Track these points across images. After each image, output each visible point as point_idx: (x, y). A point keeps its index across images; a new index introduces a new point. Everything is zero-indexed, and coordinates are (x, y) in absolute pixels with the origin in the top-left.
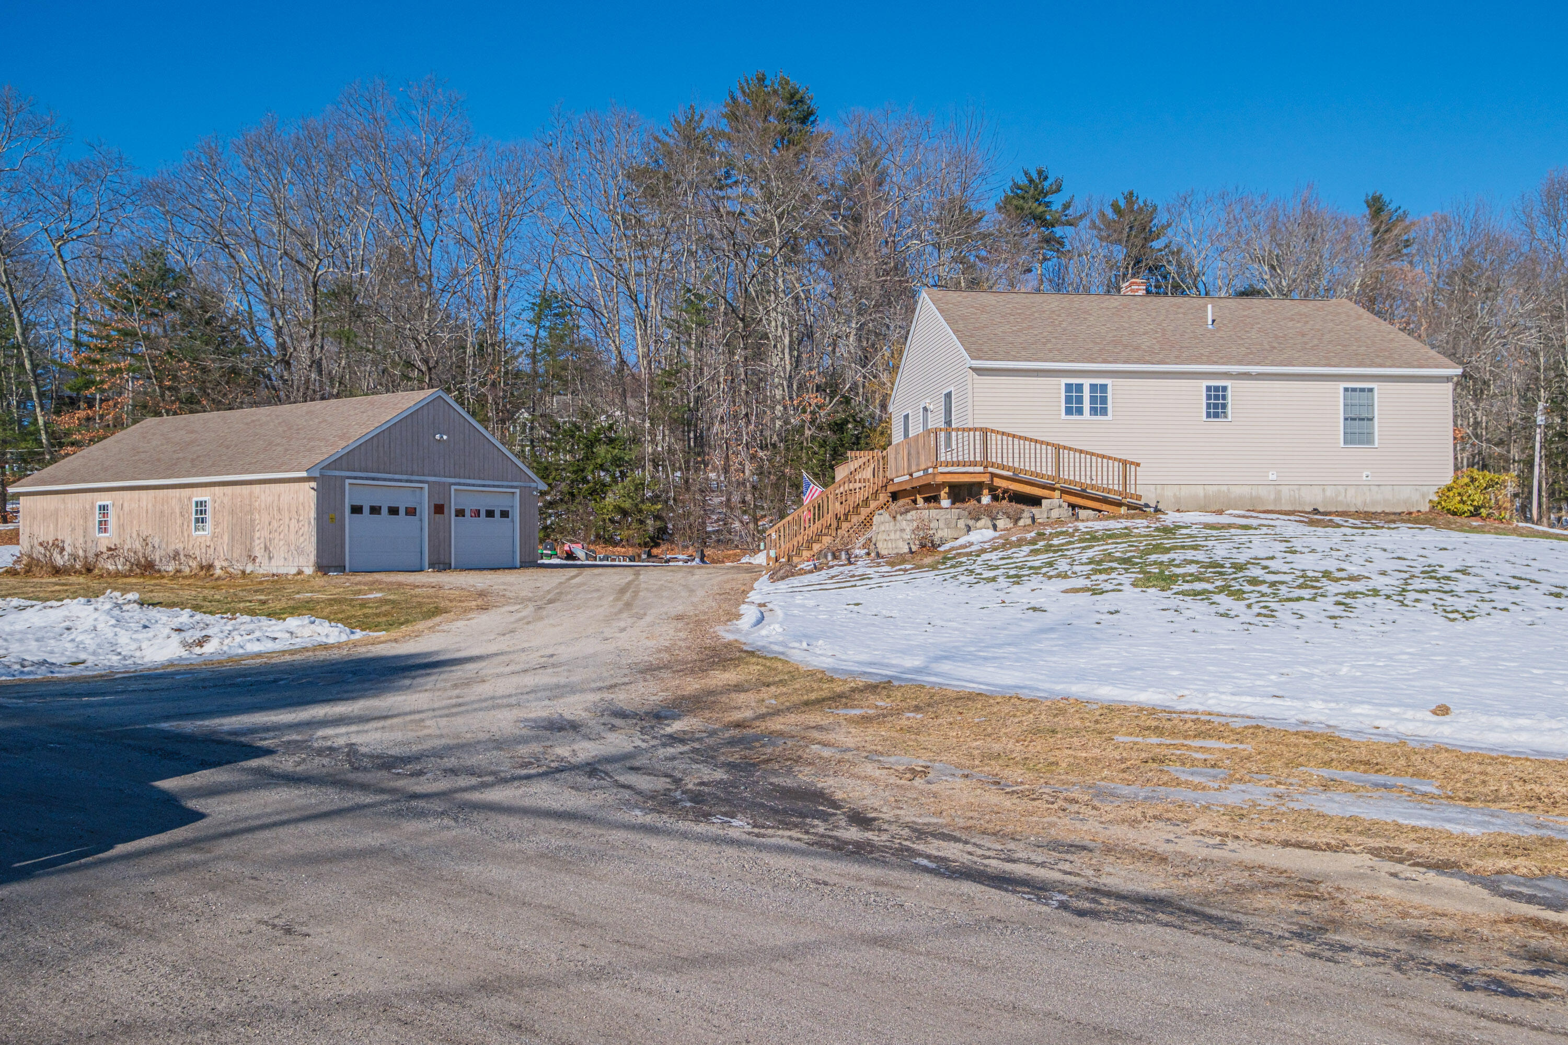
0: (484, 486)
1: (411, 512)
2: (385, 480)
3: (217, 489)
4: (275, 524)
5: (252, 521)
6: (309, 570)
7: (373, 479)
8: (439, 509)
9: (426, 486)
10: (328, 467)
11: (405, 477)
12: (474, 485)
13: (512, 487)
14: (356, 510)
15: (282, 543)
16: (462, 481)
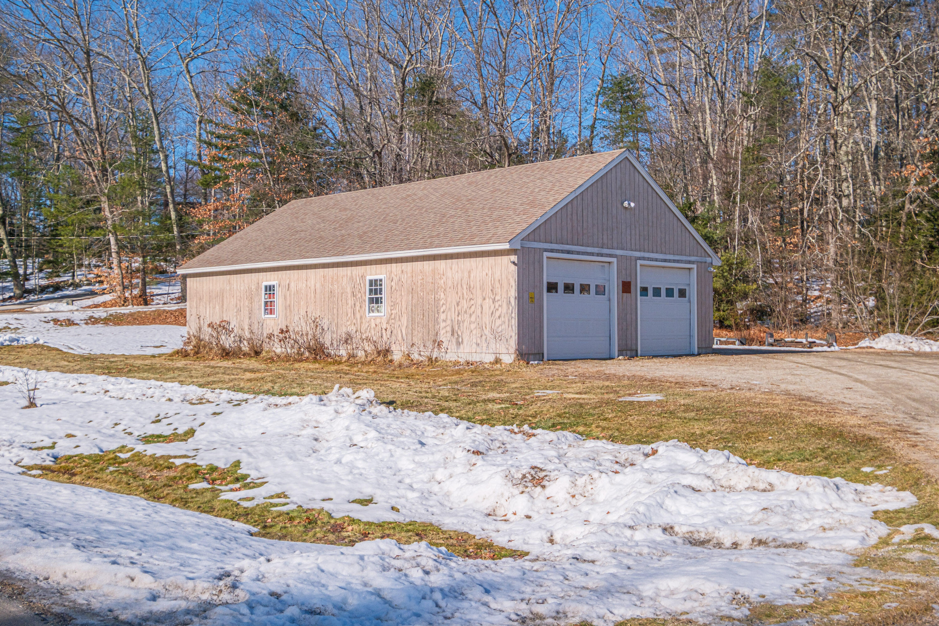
0: (665, 261)
1: (601, 290)
2: (578, 253)
3: (394, 267)
4: (464, 304)
5: (437, 301)
6: (508, 359)
7: (568, 252)
8: (626, 287)
9: (614, 260)
10: (527, 238)
11: (596, 250)
12: (656, 260)
13: (690, 262)
14: (552, 287)
15: (473, 326)
16: (647, 255)
